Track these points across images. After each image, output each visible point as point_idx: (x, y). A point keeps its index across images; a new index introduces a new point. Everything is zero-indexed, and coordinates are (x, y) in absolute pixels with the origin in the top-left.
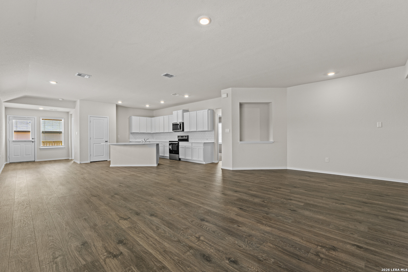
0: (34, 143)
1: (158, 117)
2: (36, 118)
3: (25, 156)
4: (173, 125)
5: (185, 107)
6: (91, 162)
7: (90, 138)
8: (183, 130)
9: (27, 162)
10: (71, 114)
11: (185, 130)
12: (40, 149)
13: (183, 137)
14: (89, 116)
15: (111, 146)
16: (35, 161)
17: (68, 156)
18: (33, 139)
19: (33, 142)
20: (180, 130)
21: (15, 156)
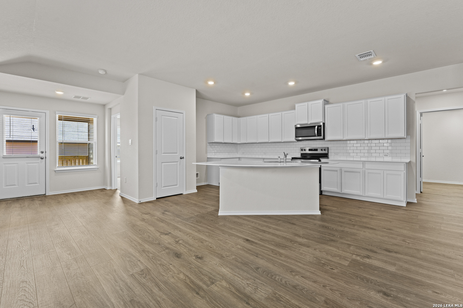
0: (44, 160)
1: (255, 117)
2: (48, 112)
3: (27, 185)
4: (297, 128)
5: (326, 93)
6: (157, 198)
7: (157, 151)
8: (324, 138)
9: (32, 198)
10: (111, 109)
11: (327, 138)
12: (55, 171)
13: (316, 150)
14: (154, 108)
15: (221, 169)
16: (47, 195)
17: (105, 183)
18: (42, 152)
19: (42, 159)
20: (318, 138)
21: (7, 186)
